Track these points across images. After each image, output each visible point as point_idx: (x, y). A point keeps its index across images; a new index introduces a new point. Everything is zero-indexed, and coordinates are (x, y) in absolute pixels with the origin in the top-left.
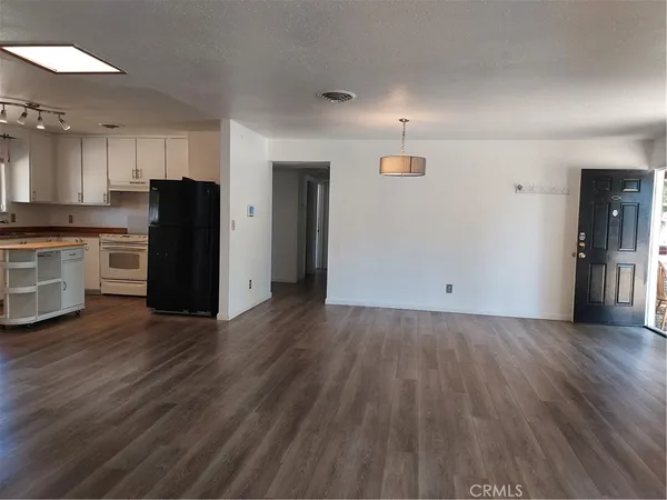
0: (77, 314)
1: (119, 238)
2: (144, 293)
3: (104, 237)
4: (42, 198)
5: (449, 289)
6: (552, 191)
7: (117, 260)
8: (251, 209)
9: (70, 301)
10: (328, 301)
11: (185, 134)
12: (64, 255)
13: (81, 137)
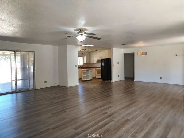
0: (91, 80)
1: (98, 68)
2: (101, 78)
3: (96, 68)
4: (88, 62)
5: (161, 78)
7: (98, 72)
8: (118, 63)
9: (90, 78)
10: (135, 80)
11: (108, 50)
12: (90, 71)
13: (93, 52)
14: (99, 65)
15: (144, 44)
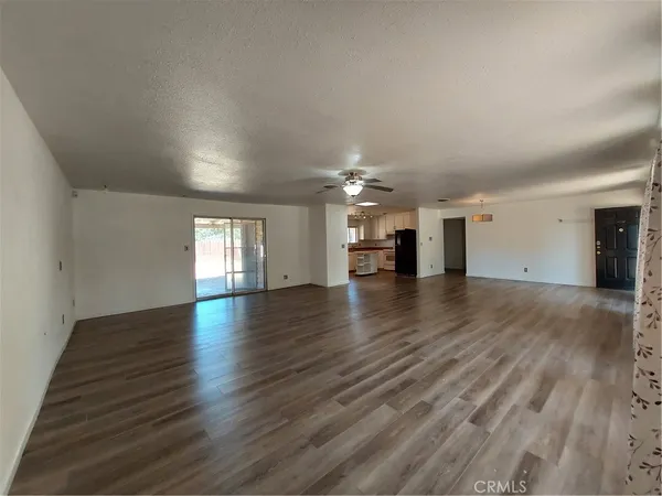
0: (375, 274)
1: (389, 250)
2: (394, 269)
3: (385, 250)
4: (368, 238)
5: (526, 270)
6: (582, 221)
7: (388, 258)
9: (373, 270)
10: (467, 275)
11: (408, 213)
12: (371, 255)
13: (378, 217)
14: (392, 243)
15: (488, 199)
